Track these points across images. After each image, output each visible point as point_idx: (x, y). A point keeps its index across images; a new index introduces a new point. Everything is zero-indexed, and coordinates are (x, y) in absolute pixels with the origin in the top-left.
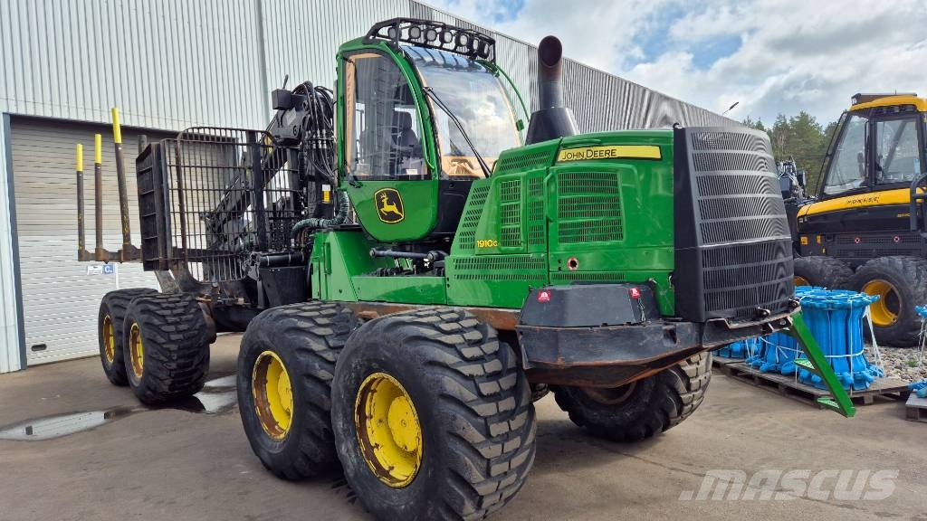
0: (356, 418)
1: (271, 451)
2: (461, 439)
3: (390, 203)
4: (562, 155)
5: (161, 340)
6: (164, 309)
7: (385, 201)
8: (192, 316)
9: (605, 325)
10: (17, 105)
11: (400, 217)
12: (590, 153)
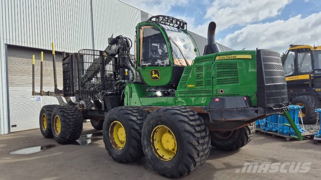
0: (151, 140)
1: (117, 154)
2: (191, 144)
3: (155, 74)
4: (217, 58)
5: (67, 121)
6: (68, 110)
7: (153, 73)
8: (77, 113)
9: (237, 108)
10: (10, 41)
11: (159, 78)
12: (227, 57)
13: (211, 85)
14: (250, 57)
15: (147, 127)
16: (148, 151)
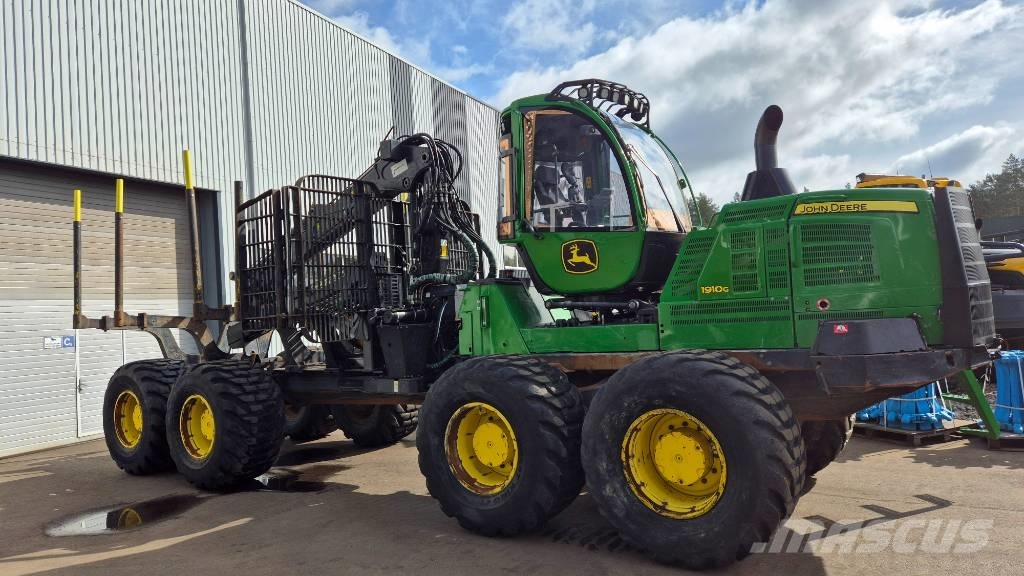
0: (623, 456)
1: (481, 508)
3: (580, 254)
4: (800, 209)
5: (241, 411)
6: (237, 376)
7: (574, 252)
8: (267, 384)
11: (593, 267)
12: (835, 207)
13: (785, 286)
14: (912, 207)
15: (607, 416)
16: (614, 491)
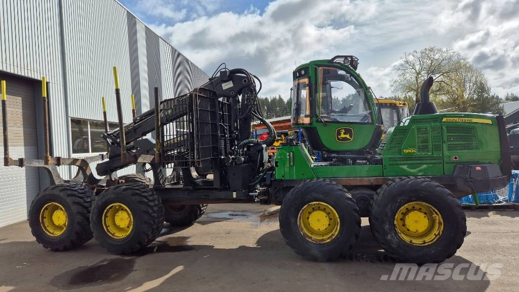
3: (345, 134)
4: (444, 120)
5: (150, 211)
7: (342, 133)
11: (350, 140)
12: (460, 120)
13: (440, 150)
14: (490, 122)
15: (389, 206)
16: (392, 237)
